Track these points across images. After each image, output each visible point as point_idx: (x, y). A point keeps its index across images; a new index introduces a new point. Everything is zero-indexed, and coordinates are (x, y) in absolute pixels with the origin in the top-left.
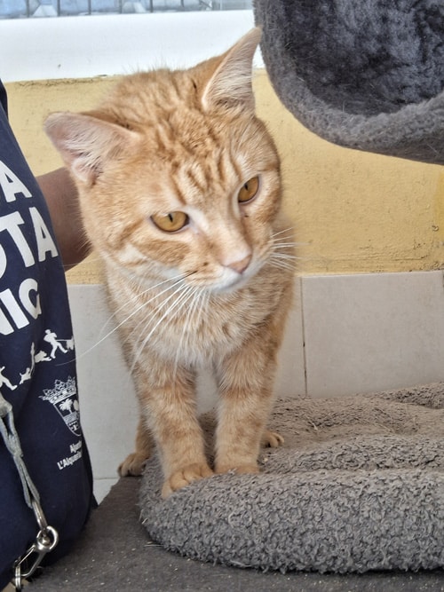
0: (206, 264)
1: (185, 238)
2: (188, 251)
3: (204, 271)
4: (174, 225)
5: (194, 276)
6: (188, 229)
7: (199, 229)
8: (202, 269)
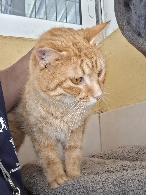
0: (87, 96)
1: (81, 86)
2: (81, 91)
3: (86, 99)
4: (77, 82)
5: (83, 100)
6: (81, 83)
7: (86, 83)
8: (86, 98)
